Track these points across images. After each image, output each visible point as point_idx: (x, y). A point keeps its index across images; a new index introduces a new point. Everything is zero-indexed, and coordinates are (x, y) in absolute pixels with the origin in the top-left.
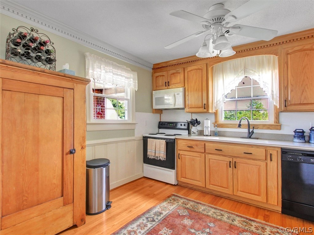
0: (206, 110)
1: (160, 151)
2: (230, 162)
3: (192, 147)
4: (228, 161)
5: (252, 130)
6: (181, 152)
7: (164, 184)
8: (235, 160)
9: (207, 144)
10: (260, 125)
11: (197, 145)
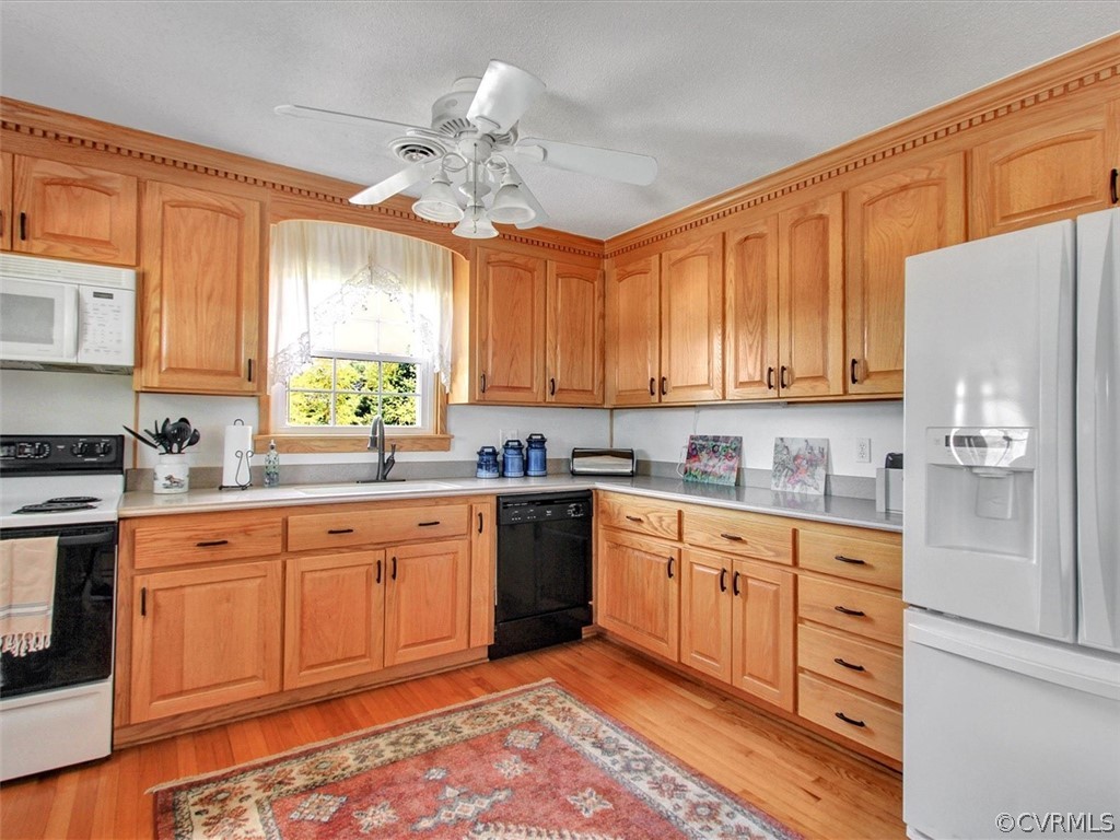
0: (255, 385)
1: (10, 607)
2: (379, 563)
3: (225, 542)
4: (371, 562)
5: (390, 454)
6: (152, 582)
7: (33, 787)
8: (391, 553)
9: (292, 519)
10: (404, 439)
11: (246, 531)
